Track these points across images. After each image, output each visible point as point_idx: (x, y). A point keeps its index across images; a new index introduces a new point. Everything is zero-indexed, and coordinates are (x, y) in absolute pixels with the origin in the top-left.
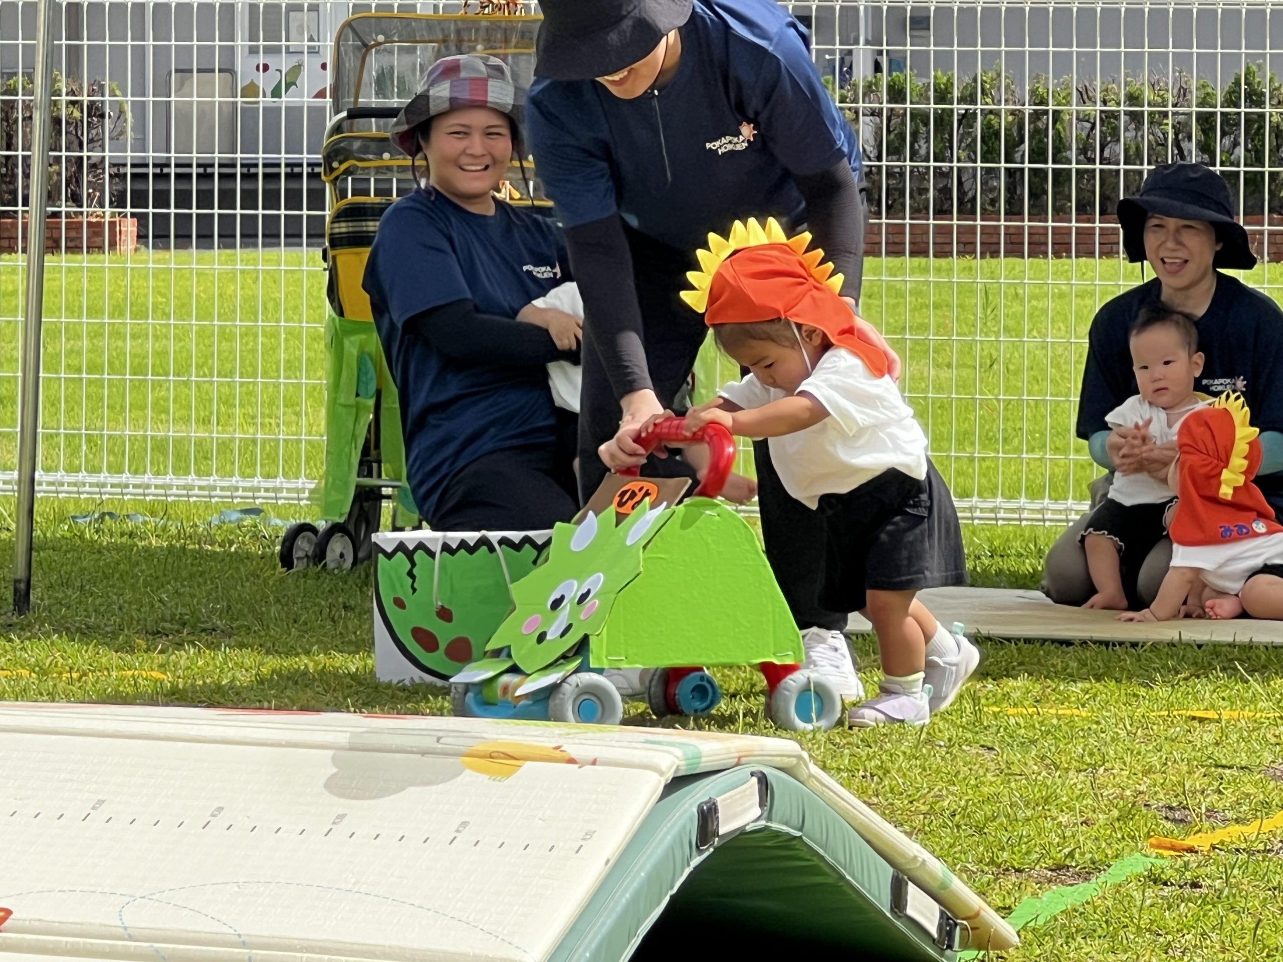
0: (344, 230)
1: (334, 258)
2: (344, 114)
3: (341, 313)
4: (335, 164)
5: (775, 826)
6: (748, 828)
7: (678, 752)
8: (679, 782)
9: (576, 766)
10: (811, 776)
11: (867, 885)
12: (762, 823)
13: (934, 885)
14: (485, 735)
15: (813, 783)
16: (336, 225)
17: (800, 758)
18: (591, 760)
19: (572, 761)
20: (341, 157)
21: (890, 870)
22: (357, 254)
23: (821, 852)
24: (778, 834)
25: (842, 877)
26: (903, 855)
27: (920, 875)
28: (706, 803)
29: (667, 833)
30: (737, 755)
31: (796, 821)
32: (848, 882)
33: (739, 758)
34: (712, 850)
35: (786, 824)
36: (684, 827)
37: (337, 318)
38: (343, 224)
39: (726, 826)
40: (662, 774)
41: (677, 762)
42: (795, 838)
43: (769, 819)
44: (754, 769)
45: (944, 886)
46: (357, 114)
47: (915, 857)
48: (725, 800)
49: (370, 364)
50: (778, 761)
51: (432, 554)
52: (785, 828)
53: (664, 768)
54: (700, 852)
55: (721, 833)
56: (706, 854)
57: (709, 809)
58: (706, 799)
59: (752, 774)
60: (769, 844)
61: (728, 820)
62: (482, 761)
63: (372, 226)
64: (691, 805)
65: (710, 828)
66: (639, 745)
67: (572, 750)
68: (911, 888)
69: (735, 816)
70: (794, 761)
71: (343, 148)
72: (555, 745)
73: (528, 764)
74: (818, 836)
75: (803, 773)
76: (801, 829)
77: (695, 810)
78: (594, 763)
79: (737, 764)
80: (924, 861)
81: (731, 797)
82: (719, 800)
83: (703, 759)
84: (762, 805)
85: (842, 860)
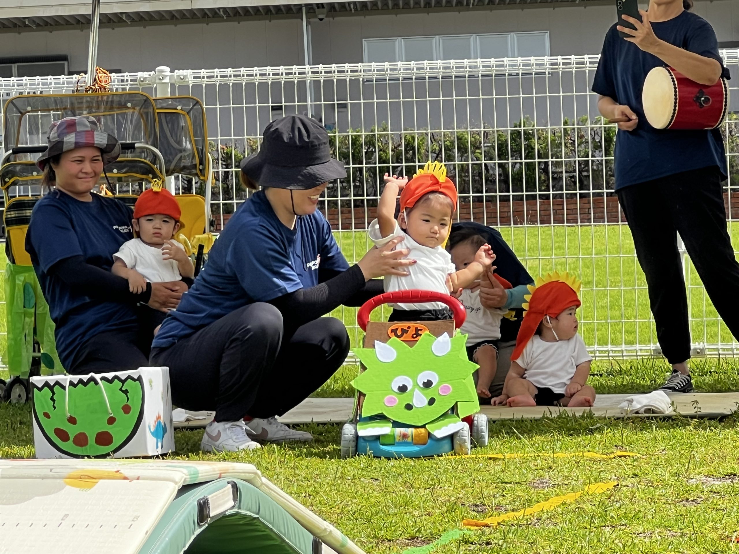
0: (13, 216)
1: (8, 231)
2: (11, 151)
3: (13, 262)
4: (7, 180)
5: (243, 512)
6: (228, 513)
7: (185, 471)
8: (186, 488)
9: (128, 481)
10: (263, 484)
11: (298, 545)
12: (235, 510)
13: (337, 545)
14: (77, 467)
15: (264, 488)
16: (9, 213)
17: (256, 474)
18: (137, 477)
19: (125, 478)
20: (10, 175)
21: (311, 537)
22: (21, 229)
23: (271, 526)
24: (245, 517)
25: (284, 541)
26: (319, 528)
27: (328, 539)
28: (202, 499)
29: (180, 517)
30: (219, 472)
31: (255, 508)
32: (287, 543)
33: (220, 474)
34: (207, 525)
35: (249, 510)
36: (190, 512)
37: (11, 265)
38: (12, 213)
39: (214, 511)
40: (176, 483)
41: (185, 476)
42: (255, 518)
43: (239, 508)
44: (230, 480)
45: (343, 545)
46: (17, 151)
47: (325, 530)
48: (213, 497)
49: (31, 290)
50: (243, 475)
51: (64, 388)
52: (249, 513)
53: (177, 480)
54: (200, 526)
55: (211, 515)
56: (204, 528)
57: (204, 502)
58: (202, 497)
59: (228, 483)
60: (241, 522)
61: (215, 508)
62: (76, 480)
63: (29, 213)
64: (194, 501)
65: (205, 513)
66: (163, 468)
67: (125, 472)
68: (324, 546)
69: (219, 506)
70: (252, 476)
71: (11, 170)
72: (116, 470)
73: (101, 481)
74: (268, 518)
75: (258, 482)
76: (258, 514)
77: (196, 503)
78: (138, 479)
79: (219, 478)
80: (331, 531)
81: (216, 495)
82: (210, 498)
83: (200, 475)
84: (235, 499)
85: (283, 531)
